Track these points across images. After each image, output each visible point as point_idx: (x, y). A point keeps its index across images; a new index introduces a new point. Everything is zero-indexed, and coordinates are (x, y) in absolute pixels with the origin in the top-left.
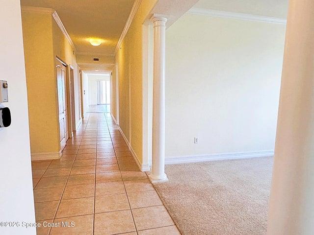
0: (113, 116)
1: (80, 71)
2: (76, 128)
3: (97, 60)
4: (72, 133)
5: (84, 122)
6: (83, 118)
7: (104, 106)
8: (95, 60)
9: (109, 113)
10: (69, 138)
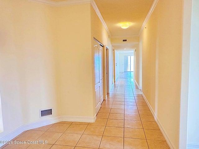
0: (136, 81)
1: (113, 50)
2: (110, 91)
3: (126, 40)
4: (106, 96)
5: (116, 85)
6: (115, 82)
7: (129, 73)
8: (124, 41)
9: (133, 79)
10: (104, 100)
